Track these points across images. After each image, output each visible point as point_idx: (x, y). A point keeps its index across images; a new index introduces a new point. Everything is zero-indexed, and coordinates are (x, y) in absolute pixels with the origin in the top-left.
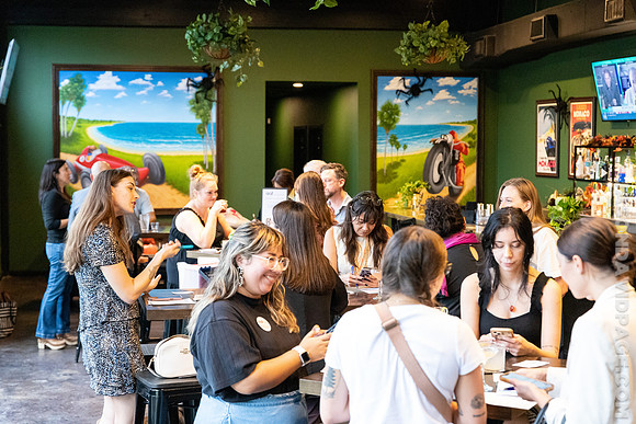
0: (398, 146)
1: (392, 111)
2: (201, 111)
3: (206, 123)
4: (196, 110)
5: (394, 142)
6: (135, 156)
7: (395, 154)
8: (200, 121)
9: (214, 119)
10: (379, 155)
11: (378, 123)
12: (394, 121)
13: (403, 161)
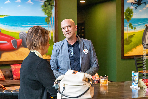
0: (132, 28)
1: (130, 12)
2: (47, 11)
3: (50, 17)
4: (45, 10)
5: (131, 26)
6: (15, 33)
7: (131, 32)
8: (47, 16)
9: (53, 15)
10: (125, 32)
11: (124, 17)
12: (131, 16)
13: (134, 34)
